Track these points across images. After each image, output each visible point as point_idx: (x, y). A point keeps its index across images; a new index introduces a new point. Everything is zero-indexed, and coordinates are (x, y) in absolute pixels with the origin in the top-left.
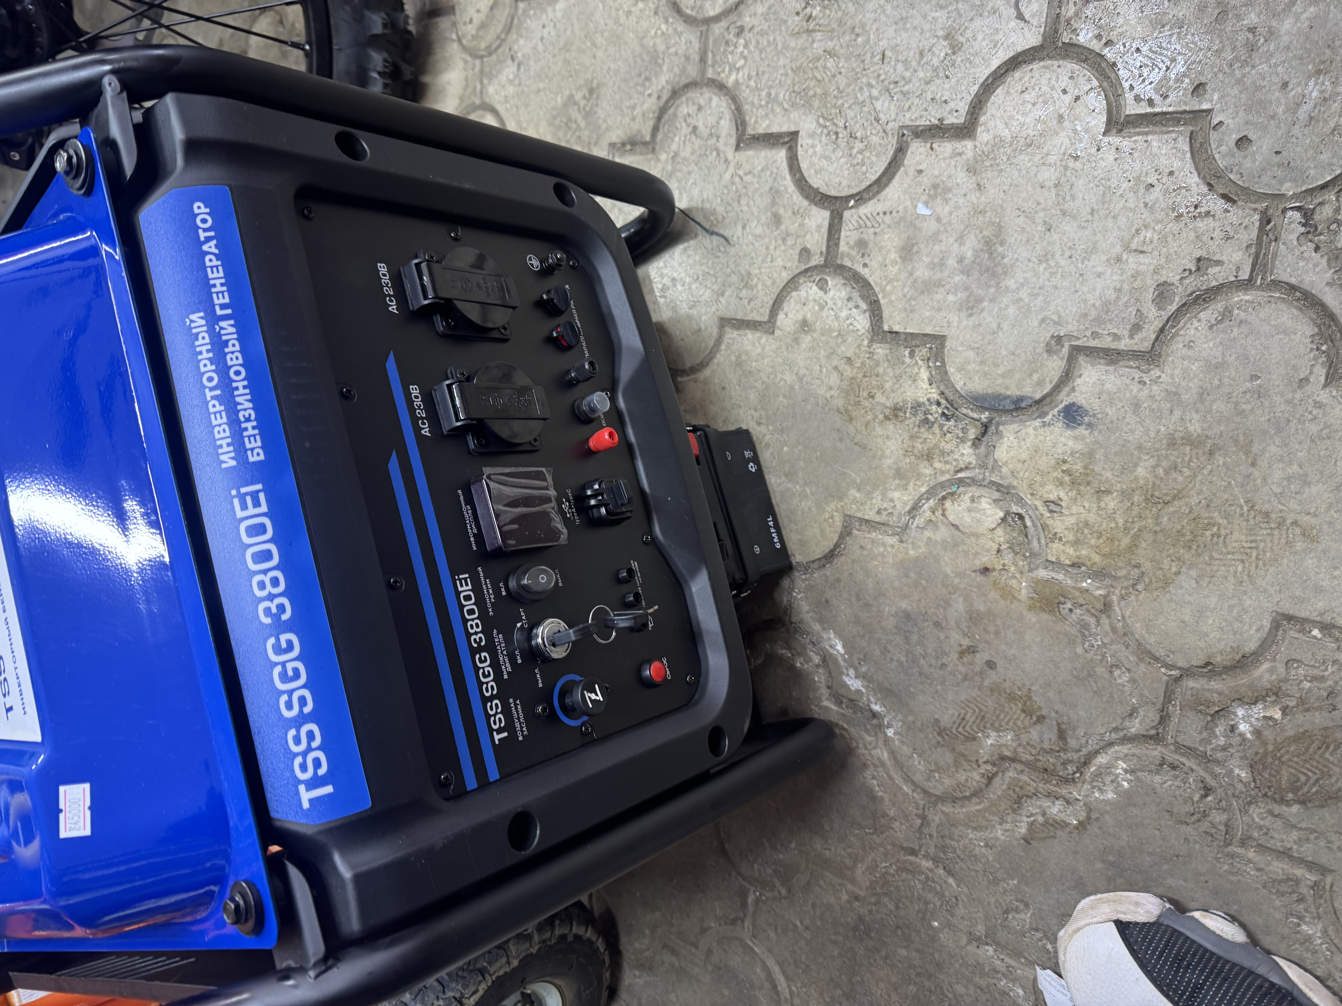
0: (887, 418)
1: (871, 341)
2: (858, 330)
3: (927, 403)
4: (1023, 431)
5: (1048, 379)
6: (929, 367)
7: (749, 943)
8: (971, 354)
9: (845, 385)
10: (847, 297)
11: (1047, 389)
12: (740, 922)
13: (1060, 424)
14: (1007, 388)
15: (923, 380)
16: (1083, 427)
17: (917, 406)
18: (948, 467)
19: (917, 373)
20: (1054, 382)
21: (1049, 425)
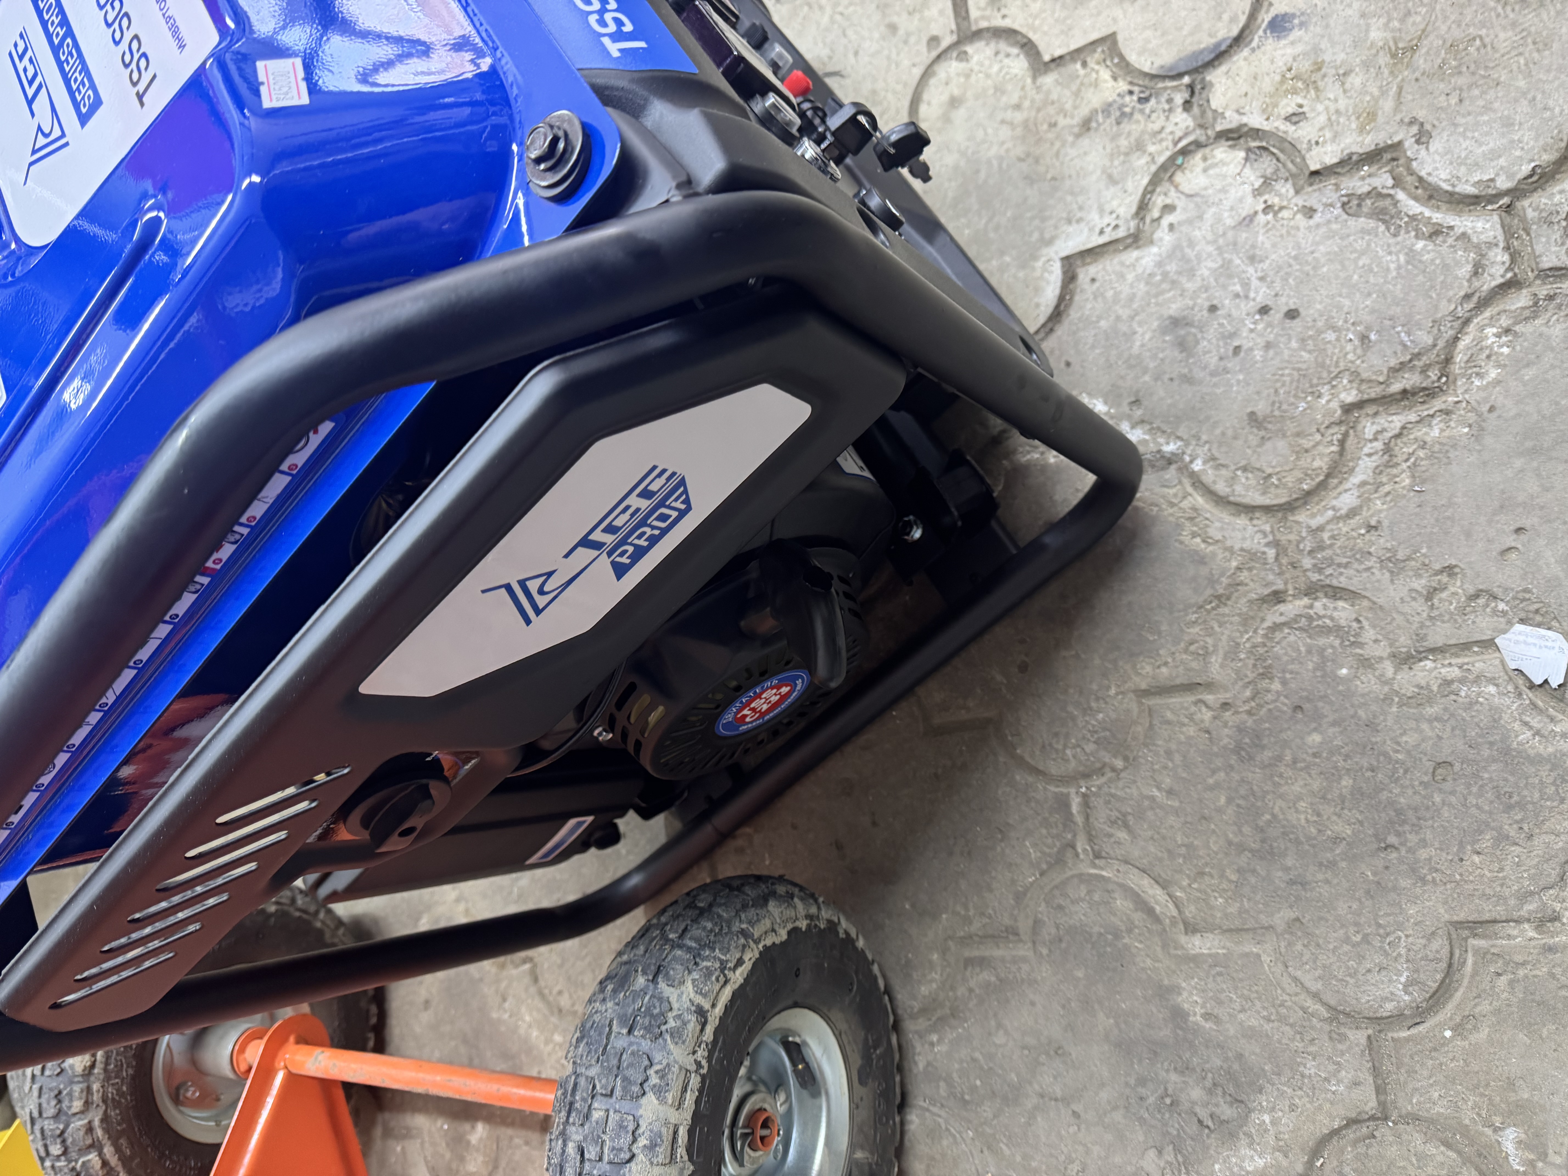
0: (1078, 136)
1: (1034, 78)
2: (1016, 76)
3: (1118, 99)
4: (1234, 68)
5: (1240, 13)
6: (1107, 66)
7: (1093, 871)
8: (1149, 33)
9: (1019, 131)
10: (993, 53)
11: (1243, 19)
12: (1070, 850)
13: (1270, 40)
14: (1200, 42)
15: (1106, 81)
16: (1296, 29)
17: (1107, 109)
18: (1164, 144)
19: (1096, 79)
20: (1247, 12)
21: (1259, 47)
